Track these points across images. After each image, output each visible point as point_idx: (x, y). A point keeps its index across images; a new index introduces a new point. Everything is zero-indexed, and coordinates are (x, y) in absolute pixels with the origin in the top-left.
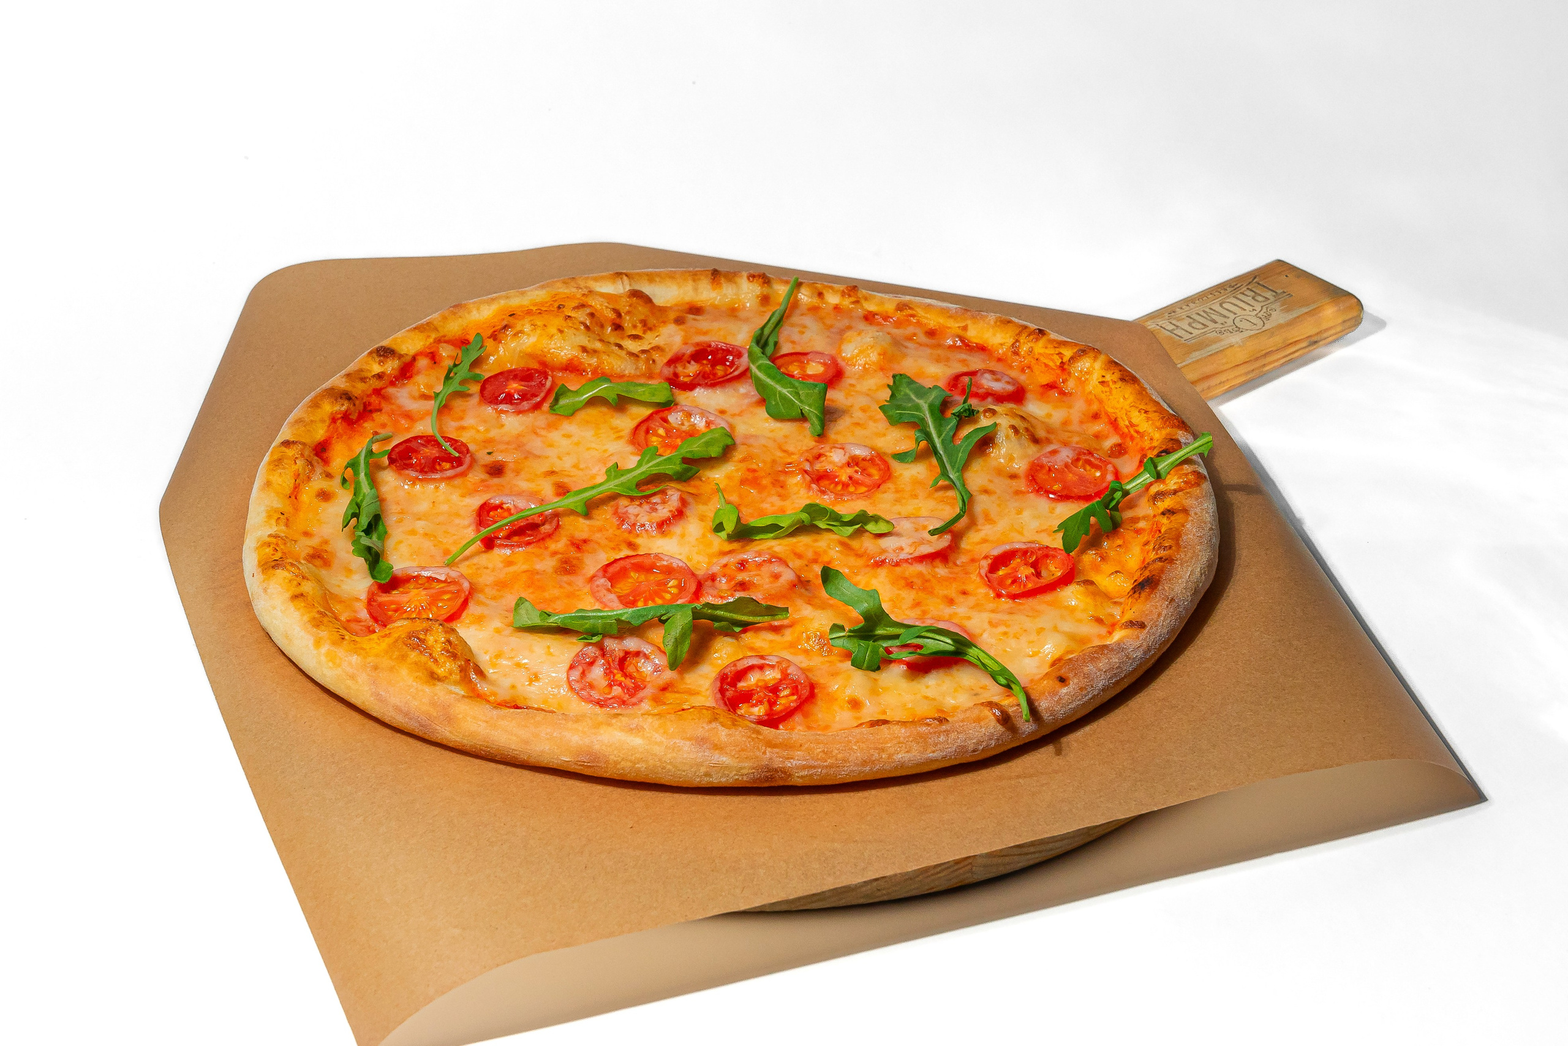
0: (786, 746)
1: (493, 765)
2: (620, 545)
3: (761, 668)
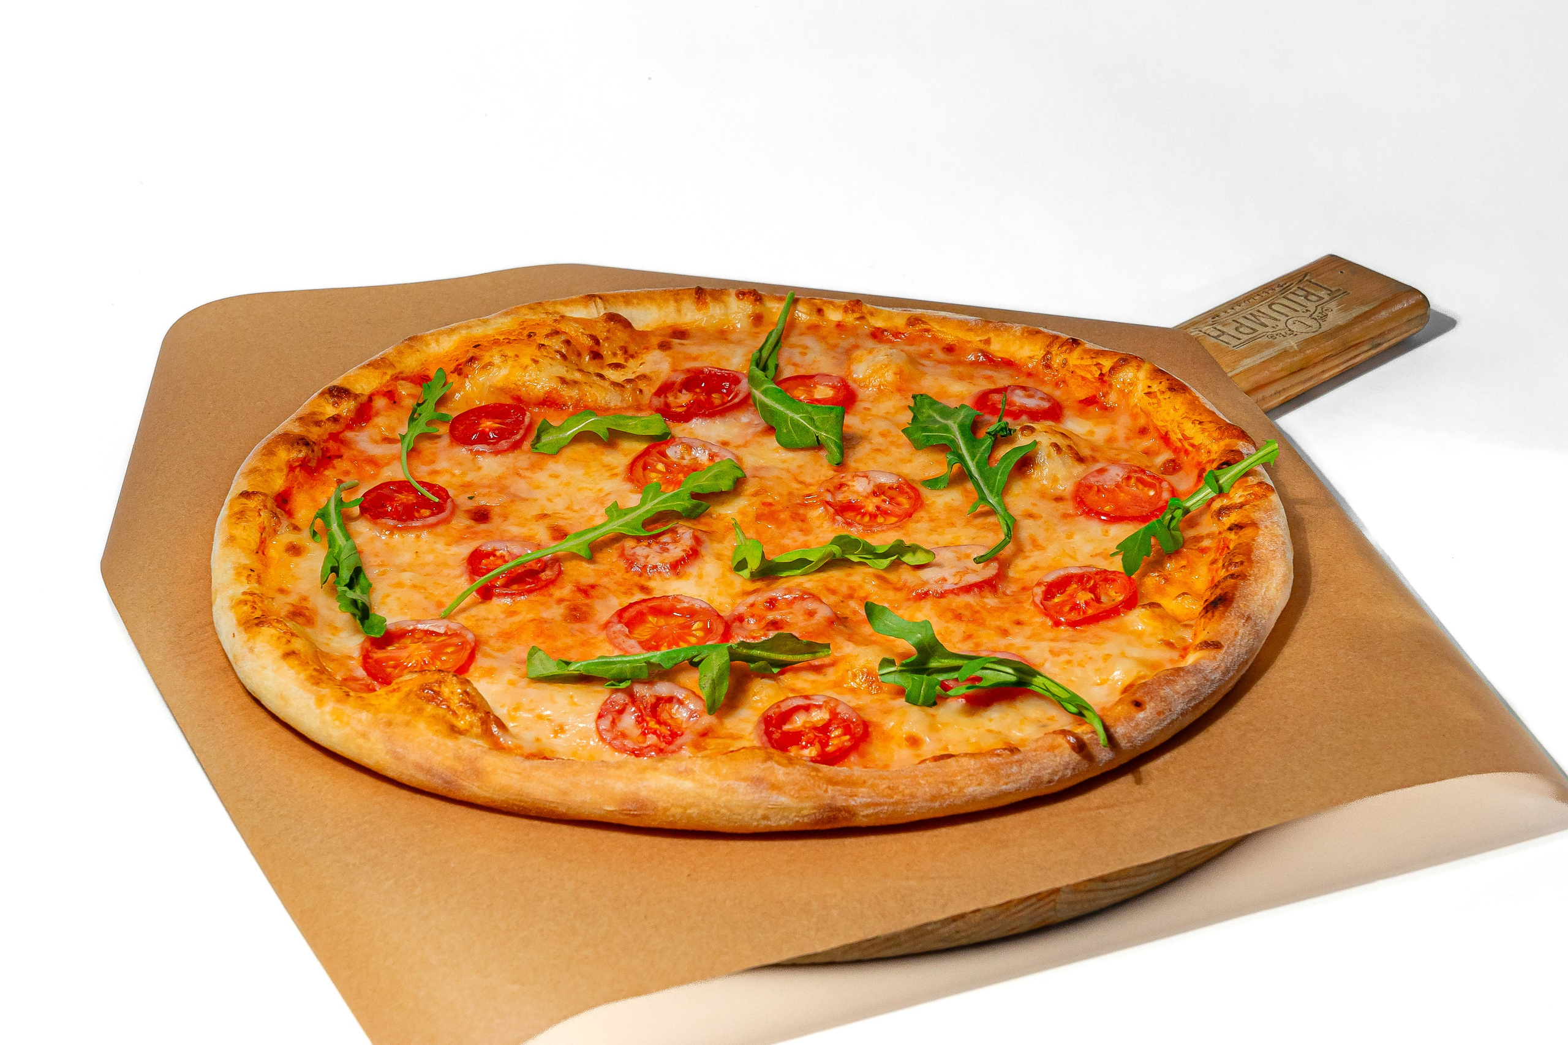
0: (849, 782)
1: (526, 822)
2: (631, 589)
3: (807, 708)
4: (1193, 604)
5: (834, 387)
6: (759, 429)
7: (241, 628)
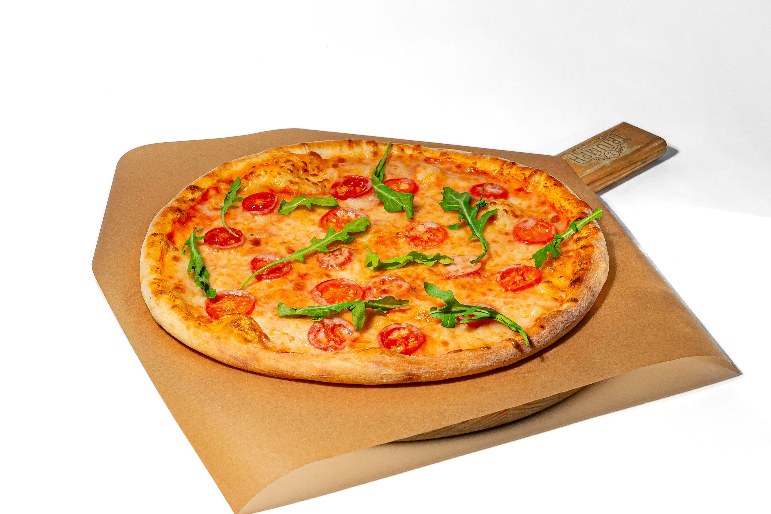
0: (418, 363)
1: (278, 380)
2: (322, 275)
3: (399, 329)
4: (565, 281)
5: (409, 184)
6: (377, 203)
7: (153, 295)
